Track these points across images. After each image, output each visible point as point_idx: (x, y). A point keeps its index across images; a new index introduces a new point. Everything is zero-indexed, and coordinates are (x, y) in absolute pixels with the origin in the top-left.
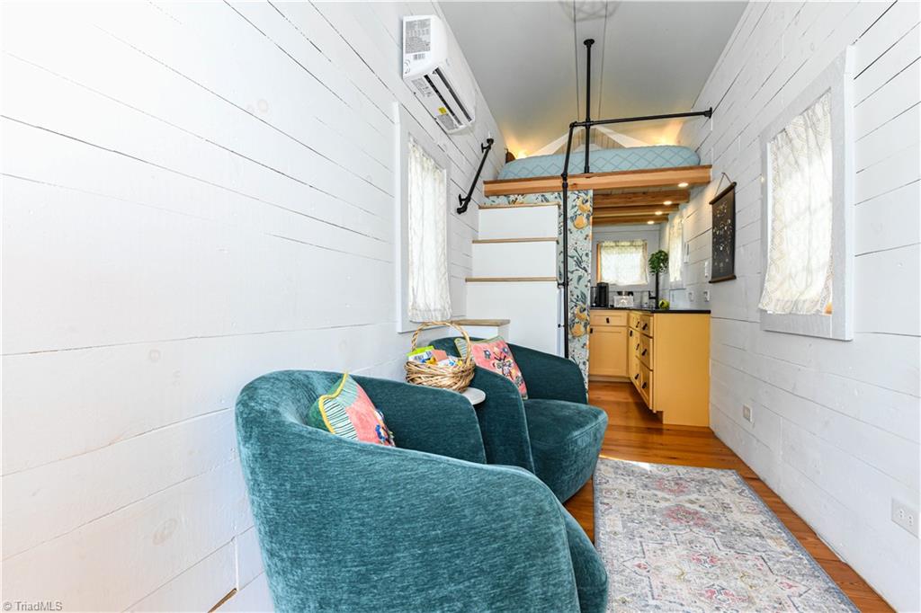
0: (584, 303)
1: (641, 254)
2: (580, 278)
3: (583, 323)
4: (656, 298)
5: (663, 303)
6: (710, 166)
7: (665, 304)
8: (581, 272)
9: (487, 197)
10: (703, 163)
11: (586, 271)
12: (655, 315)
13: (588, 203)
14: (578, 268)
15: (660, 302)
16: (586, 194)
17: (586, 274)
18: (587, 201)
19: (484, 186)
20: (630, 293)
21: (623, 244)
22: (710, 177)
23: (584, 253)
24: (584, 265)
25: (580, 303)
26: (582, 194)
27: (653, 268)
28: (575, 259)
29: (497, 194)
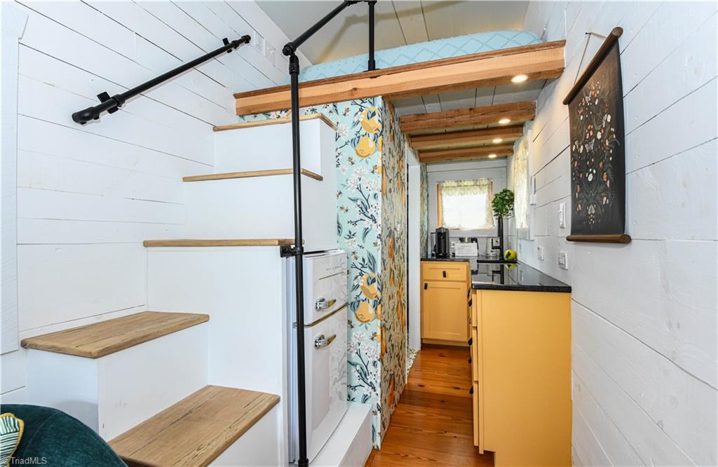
0: (373, 270)
1: (486, 194)
2: (366, 232)
3: (371, 302)
4: (501, 248)
5: (509, 254)
6: (562, 43)
7: (512, 255)
8: (367, 223)
9: (242, 116)
10: (552, 38)
11: (375, 221)
12: (478, 291)
13: (376, 118)
14: (362, 216)
15: (506, 253)
16: (373, 104)
17: (374, 225)
18: (374, 114)
19: (235, 100)
20: (474, 240)
21: (465, 183)
22: (563, 60)
23: (372, 193)
24: (371, 211)
25: (367, 270)
26: (367, 105)
27: (496, 211)
28: (359, 203)
29: (253, 112)
